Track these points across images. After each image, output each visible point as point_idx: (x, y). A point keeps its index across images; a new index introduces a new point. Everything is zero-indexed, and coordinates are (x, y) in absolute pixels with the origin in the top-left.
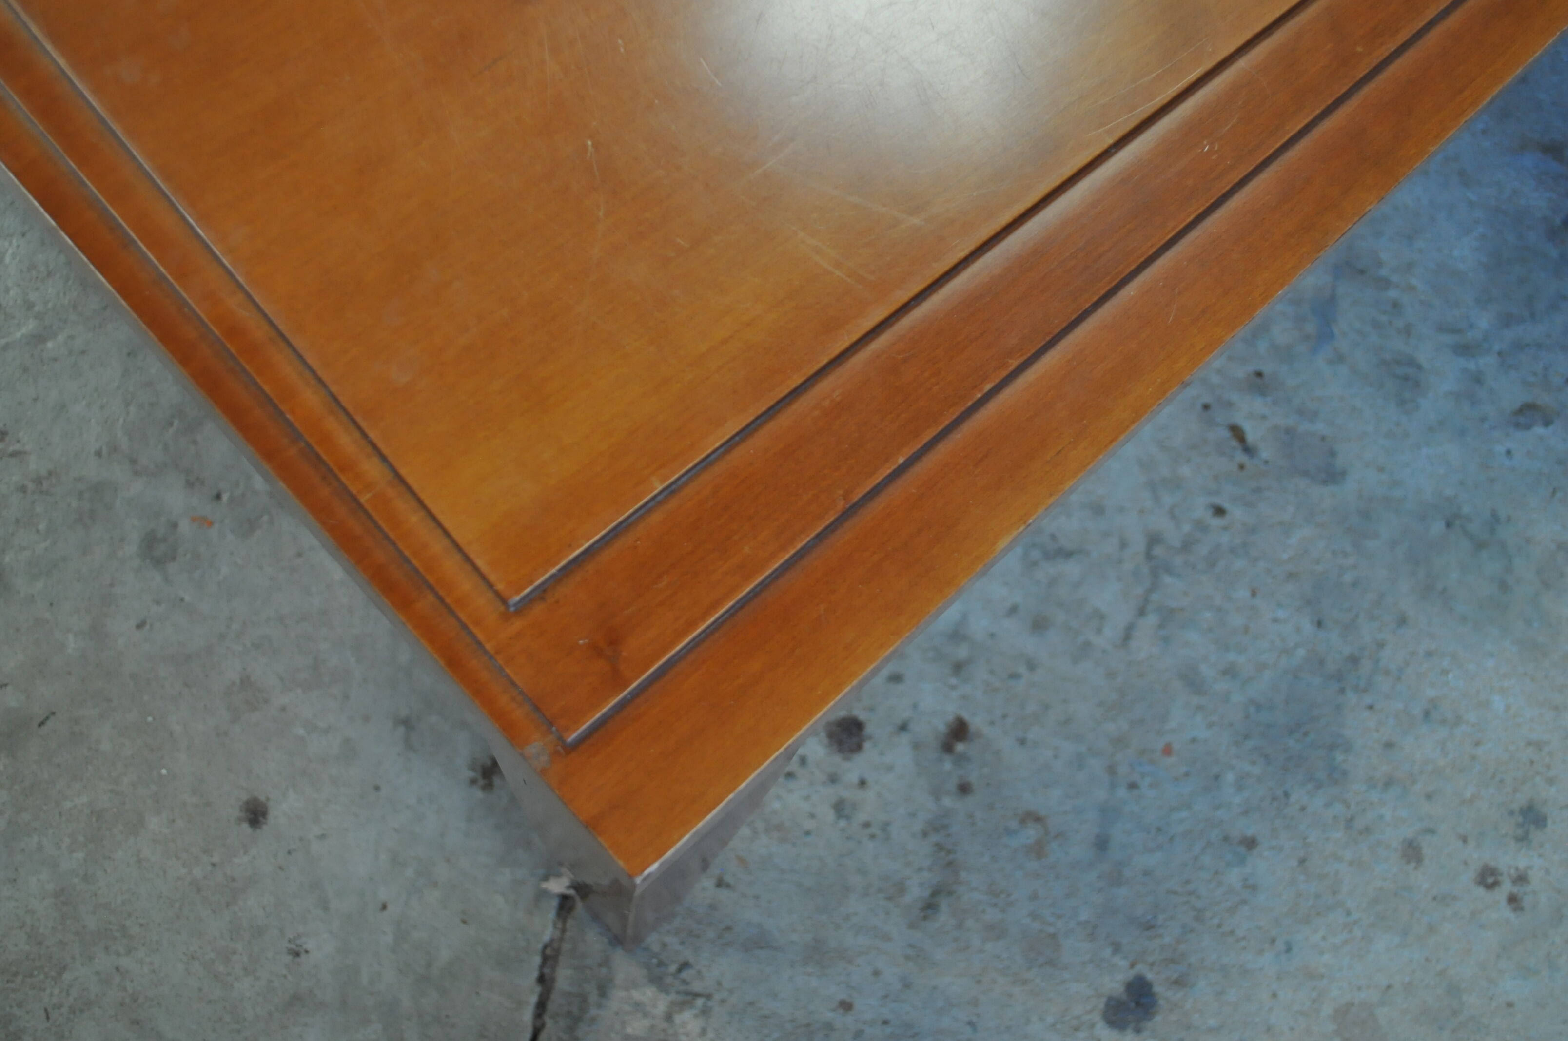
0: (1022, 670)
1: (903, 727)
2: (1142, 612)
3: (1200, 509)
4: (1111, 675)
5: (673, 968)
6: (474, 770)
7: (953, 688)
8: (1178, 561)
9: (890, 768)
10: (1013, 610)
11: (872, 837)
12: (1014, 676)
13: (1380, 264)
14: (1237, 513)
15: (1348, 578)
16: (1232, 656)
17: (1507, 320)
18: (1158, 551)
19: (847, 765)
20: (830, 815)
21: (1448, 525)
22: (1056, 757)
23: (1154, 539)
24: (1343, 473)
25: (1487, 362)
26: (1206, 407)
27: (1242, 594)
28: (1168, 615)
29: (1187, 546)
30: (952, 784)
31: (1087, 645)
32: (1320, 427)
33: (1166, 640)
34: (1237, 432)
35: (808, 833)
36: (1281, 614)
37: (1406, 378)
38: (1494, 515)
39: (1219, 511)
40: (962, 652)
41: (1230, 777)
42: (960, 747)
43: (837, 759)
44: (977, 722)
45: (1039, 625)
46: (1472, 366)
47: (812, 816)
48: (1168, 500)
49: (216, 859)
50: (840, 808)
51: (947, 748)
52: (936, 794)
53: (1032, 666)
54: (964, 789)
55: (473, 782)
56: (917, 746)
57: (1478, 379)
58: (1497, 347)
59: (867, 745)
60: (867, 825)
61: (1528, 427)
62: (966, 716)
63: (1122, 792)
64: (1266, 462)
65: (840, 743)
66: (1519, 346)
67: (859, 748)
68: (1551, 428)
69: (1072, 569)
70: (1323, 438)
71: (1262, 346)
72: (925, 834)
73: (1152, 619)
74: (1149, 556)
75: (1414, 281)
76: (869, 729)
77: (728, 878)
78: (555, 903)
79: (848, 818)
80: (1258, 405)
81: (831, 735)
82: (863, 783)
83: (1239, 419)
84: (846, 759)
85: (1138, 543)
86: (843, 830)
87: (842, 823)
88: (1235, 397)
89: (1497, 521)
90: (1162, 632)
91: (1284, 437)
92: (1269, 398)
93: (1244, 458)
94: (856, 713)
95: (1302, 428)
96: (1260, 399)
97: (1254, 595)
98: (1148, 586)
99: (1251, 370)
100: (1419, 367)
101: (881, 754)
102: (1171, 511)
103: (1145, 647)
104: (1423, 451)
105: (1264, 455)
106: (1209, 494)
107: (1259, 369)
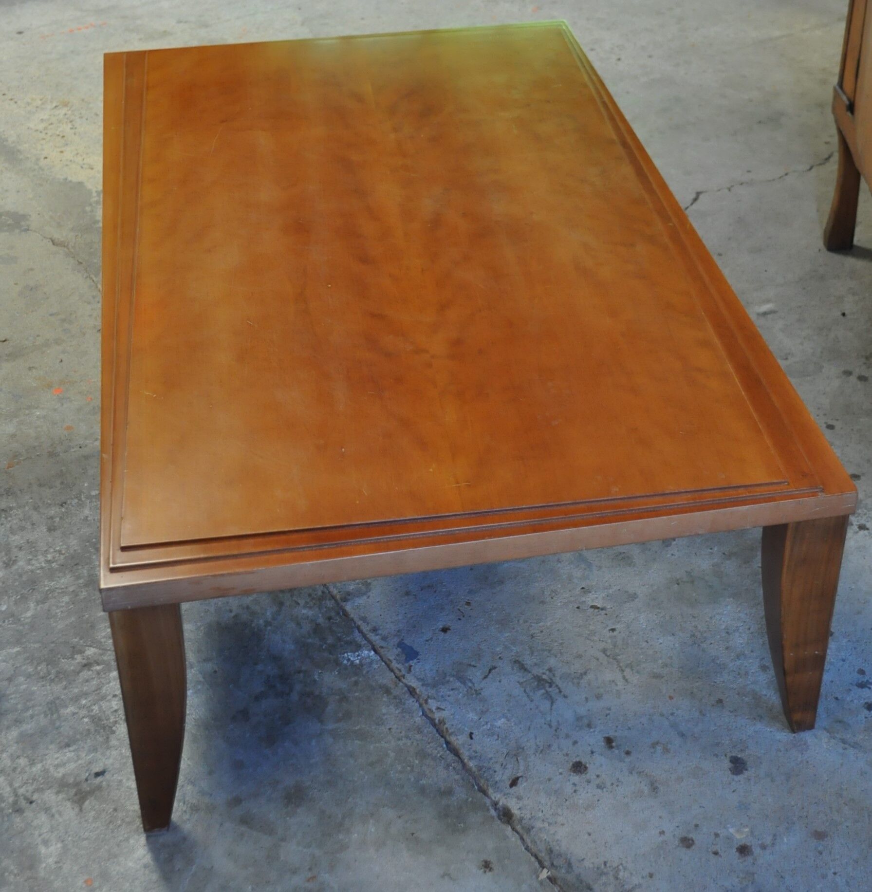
0: (607, 712)
1: (592, 752)
3: (606, 633)
4: (633, 693)
5: (603, 866)
6: (482, 869)
7: (594, 731)
8: (617, 651)
9: (601, 765)
10: (587, 699)
11: (617, 786)
12: (607, 715)
14: (618, 626)
15: (667, 618)
16: (660, 661)
18: (609, 653)
19: (588, 775)
20: (599, 791)
21: (678, 584)
22: (643, 725)
23: (604, 651)
24: (635, 594)
26: (578, 608)
27: (644, 644)
28: (629, 666)
29: (615, 645)
30: (623, 755)
31: (618, 691)
32: (615, 588)
33: (638, 672)
34: (594, 607)
35: (598, 800)
36: (661, 641)
37: (623, 558)
38: (687, 572)
39: (613, 630)
40: (586, 721)
41: (695, 690)
42: (614, 744)
43: (583, 776)
44: (611, 734)
45: (598, 697)
47: (594, 795)
48: (596, 638)
50: (599, 787)
51: (611, 747)
52: (622, 761)
53: (609, 709)
54: (628, 753)
55: (485, 872)
56: (601, 754)
59: (587, 765)
60: (612, 784)
62: (607, 735)
63: (671, 718)
64: (611, 608)
65: (580, 771)
67: (586, 768)
69: (590, 676)
70: (619, 590)
71: (575, 581)
72: (631, 773)
73: (628, 670)
74: (608, 656)
76: (583, 761)
77: (590, 831)
78: (548, 881)
79: (604, 787)
80: (592, 596)
81: (574, 772)
82: (598, 776)
83: (590, 604)
84: (586, 774)
85: (601, 656)
86: (607, 791)
87: (605, 790)
88: (583, 599)
89: (689, 573)
90: (634, 671)
91: (609, 598)
92: (593, 592)
93: (604, 612)
94: (574, 761)
95: (611, 592)
96: (591, 594)
97: (647, 642)
98: (616, 663)
99: (579, 589)
100: (624, 553)
101: (594, 764)
102: (600, 640)
103: (634, 679)
104: (650, 572)
105: (609, 607)
106: (605, 628)
107: (581, 587)
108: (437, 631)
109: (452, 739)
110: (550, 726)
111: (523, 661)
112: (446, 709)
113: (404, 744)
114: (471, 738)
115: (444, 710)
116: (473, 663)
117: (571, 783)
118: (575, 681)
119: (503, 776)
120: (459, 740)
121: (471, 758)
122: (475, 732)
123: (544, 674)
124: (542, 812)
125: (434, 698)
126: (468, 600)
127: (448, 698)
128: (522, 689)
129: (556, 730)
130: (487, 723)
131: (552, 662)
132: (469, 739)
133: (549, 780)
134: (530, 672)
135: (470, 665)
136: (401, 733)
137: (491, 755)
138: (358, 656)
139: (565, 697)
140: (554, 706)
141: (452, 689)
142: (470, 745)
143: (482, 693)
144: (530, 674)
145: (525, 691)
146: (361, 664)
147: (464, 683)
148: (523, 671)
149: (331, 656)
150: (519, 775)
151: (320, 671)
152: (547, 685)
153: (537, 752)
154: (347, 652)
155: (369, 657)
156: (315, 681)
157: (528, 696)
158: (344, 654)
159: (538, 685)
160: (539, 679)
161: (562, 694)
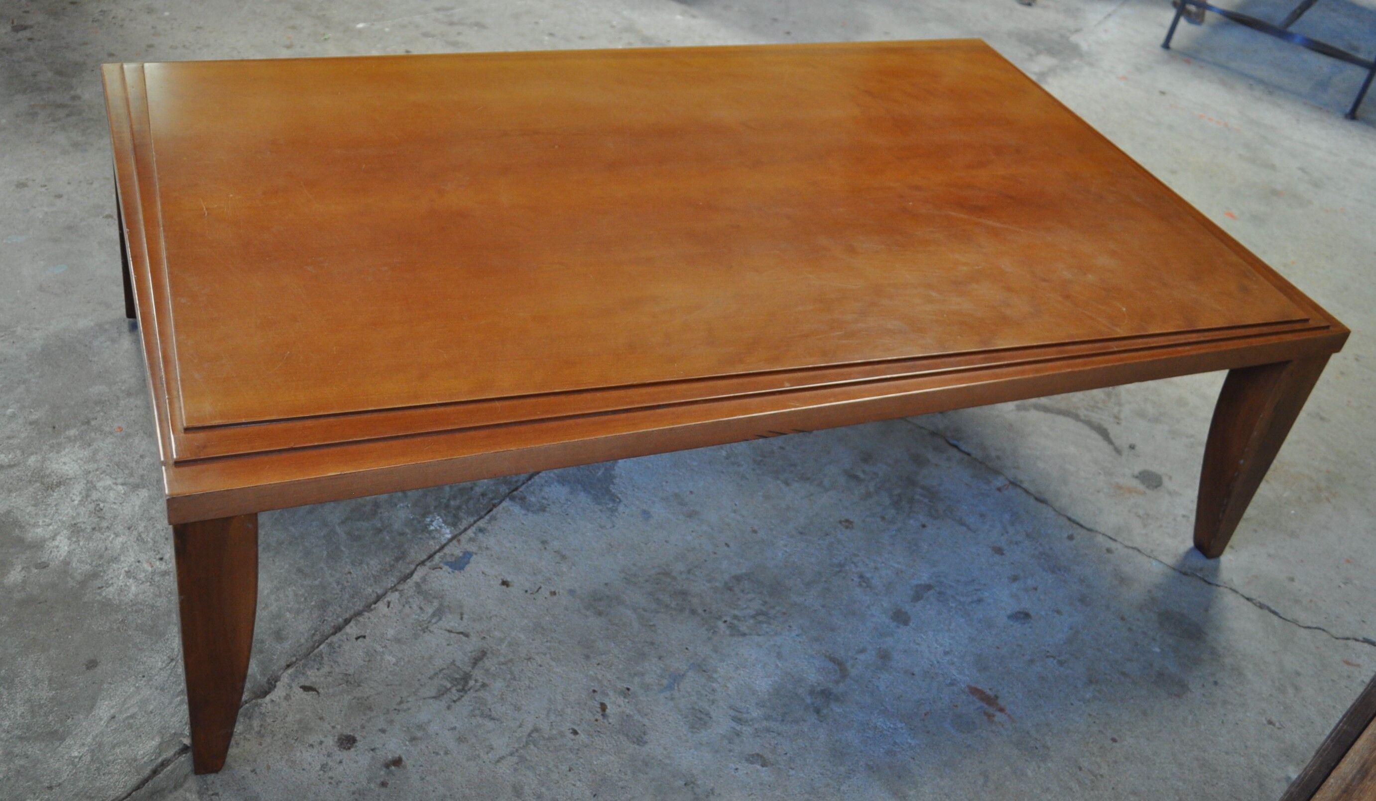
0: (442, 753)
1: (373, 750)
2: (512, 754)
3: (566, 727)
4: (480, 772)
5: (210, 793)
7: (406, 745)
8: (542, 743)
9: (356, 762)
10: (454, 728)
11: (330, 783)
12: (437, 754)
13: (715, 671)
14: (582, 736)
15: (621, 784)
16: (543, 790)
17: (767, 718)
18: (535, 735)
19: (339, 753)
20: (318, 768)
21: (686, 784)
22: (434, 791)
23: (536, 730)
24: (646, 743)
25: (747, 730)
26: (594, 691)
27: (564, 768)
28: (523, 759)
29: (550, 739)
30: (378, 781)
31: (479, 756)
32: (645, 721)
33: (516, 770)
34: (603, 707)
35: (303, 770)
36: (578, 784)
37: (700, 719)
38: (712, 790)
39: (575, 732)
40: (419, 734)
42: (393, 768)
43: (336, 749)
44: (408, 762)
45: (461, 740)
46: (738, 728)
47: (310, 764)
48: (553, 718)
49: (65, 673)
50: (324, 767)
51: (387, 766)
52: (370, 780)
53: (446, 753)
54: (384, 784)
56: (373, 758)
57: (738, 734)
58: (756, 726)
59: (352, 749)
60: (331, 778)
61: (752, 763)
62: (404, 758)
64: (610, 723)
65: (341, 744)
66: (768, 730)
67: (349, 748)
68: (764, 769)
69: (490, 725)
70: (644, 725)
71: (637, 680)
72: (354, 793)
73: (515, 759)
74: (529, 735)
75: (729, 685)
76: (359, 744)
77: (258, 771)
78: (181, 746)
79: (324, 772)
80: (621, 700)
81: (340, 739)
82: (341, 762)
83: (607, 702)
84: (340, 750)
85: (529, 727)
86: (319, 775)
87: (321, 773)
88: (611, 693)
89: (713, 793)
90: (516, 766)
91: (625, 718)
92: (627, 700)
93: (600, 718)
94: (356, 736)
95: (636, 718)
96: (622, 699)
97: (570, 770)
98: (521, 746)
99: (625, 686)
100: (711, 718)
101: (356, 755)
102: (552, 723)
103: (504, 769)
104: (692, 751)
105: (610, 721)
106: (574, 723)
107: (629, 687)
108: (500, 578)
109: (352, 623)
110: (401, 702)
111: (488, 658)
112: (390, 608)
113: (333, 588)
114: (357, 639)
115: (388, 607)
116: (465, 616)
117: (323, 739)
118: (477, 712)
119: (313, 676)
120: (351, 630)
121: (330, 645)
122: (367, 640)
123: (476, 681)
124: (274, 722)
125: (401, 596)
126: (559, 592)
127: (407, 607)
128: (445, 666)
129: (395, 709)
130: (385, 647)
131: (498, 685)
132: (355, 636)
133: (321, 718)
134: (473, 668)
135: (462, 614)
136: (347, 582)
137: (340, 660)
138: (441, 527)
139: (449, 708)
140: (431, 701)
141: (421, 608)
142: (347, 639)
143: (426, 634)
144: (470, 668)
145: (443, 669)
146: (430, 532)
147: (434, 615)
148: (473, 661)
149: (433, 507)
150: (321, 690)
151: (409, 505)
152: (460, 687)
153: (358, 699)
154: (441, 517)
155: (443, 535)
156: (396, 505)
157: (436, 674)
158: (438, 515)
159: (456, 679)
160: (466, 677)
161: (453, 704)
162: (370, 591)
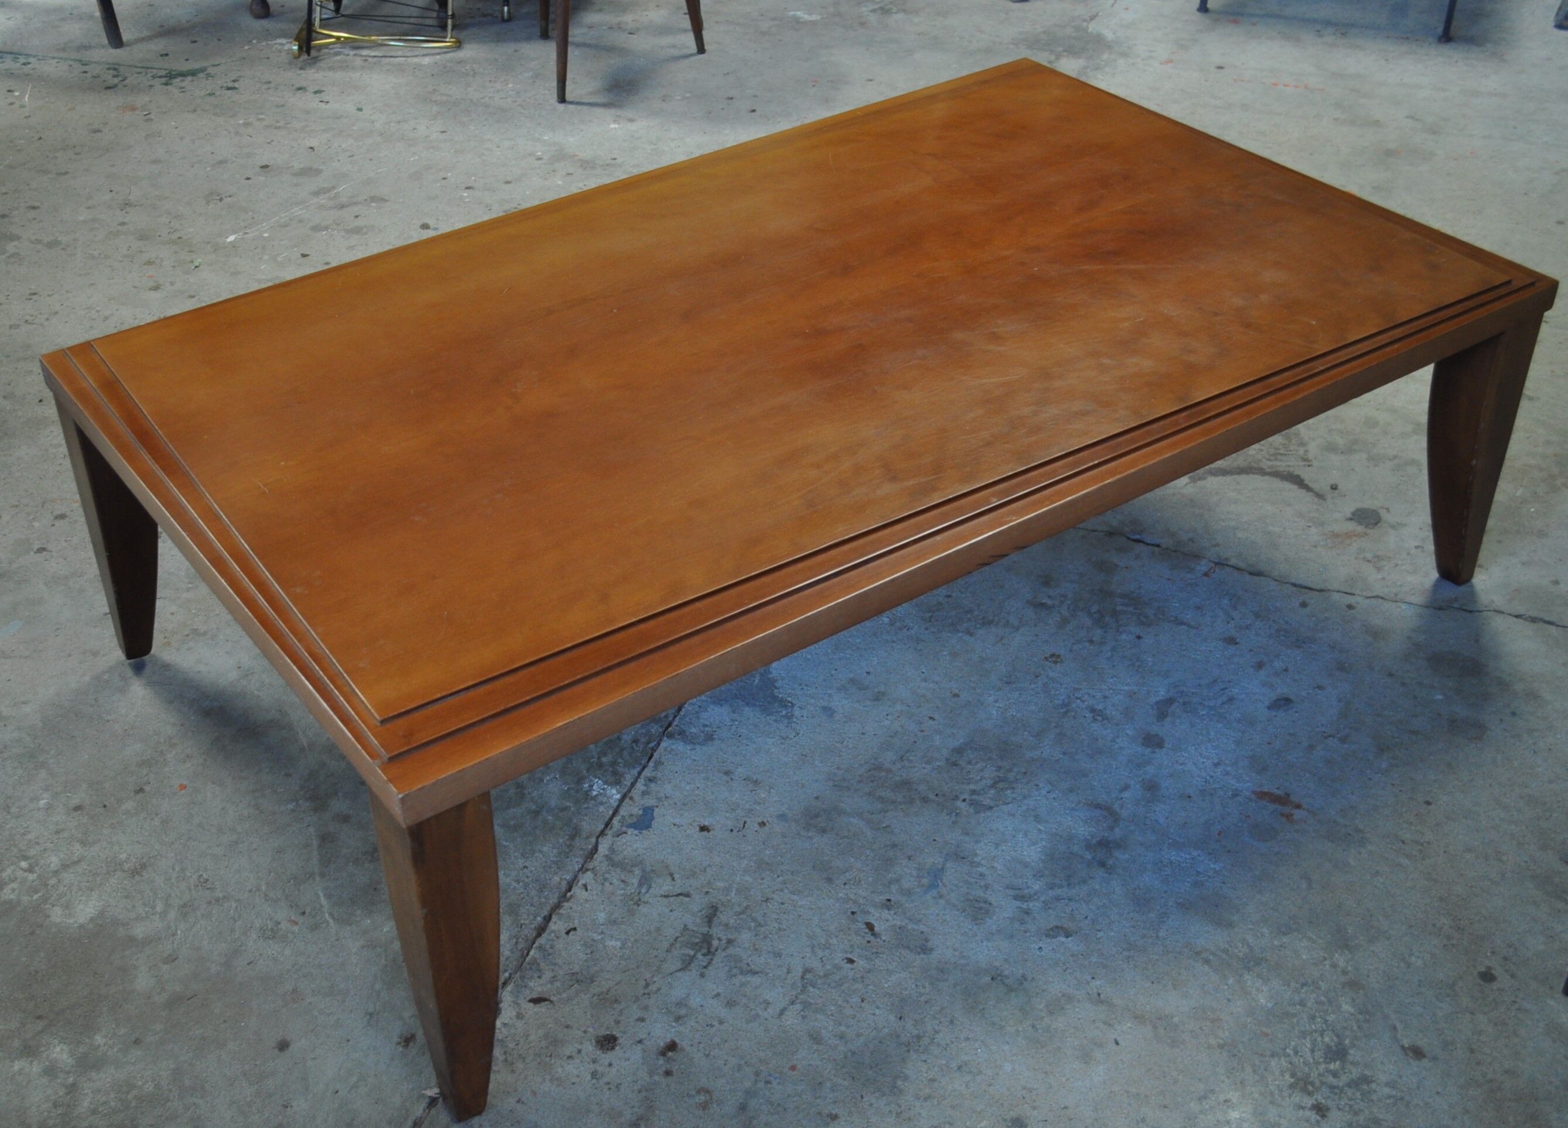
0: (716, 1023)
1: (640, 1042)
2: (793, 1003)
3: (839, 958)
4: (767, 1030)
6: (401, 1038)
7: (674, 1027)
8: (819, 982)
9: (627, 1059)
10: (718, 995)
11: (610, 1089)
12: (712, 1026)
13: (976, 855)
14: (861, 963)
15: (923, 999)
16: (843, 1028)
17: (1052, 886)
18: (808, 976)
19: (604, 1056)
20: (589, 1077)
21: (993, 979)
22: (725, 1064)
23: (807, 971)
24: (932, 950)
25: (1034, 905)
26: (853, 913)
27: (856, 1000)
28: (806, 1005)
29: (827, 975)
30: (661, 1071)
31: (757, 1015)
32: (922, 927)
33: (804, 1017)
34: (870, 927)
35: (573, 1084)
36: (877, 1012)
37: (981, 908)
38: (1024, 977)
39: (851, 961)
40: (683, 1012)
41: (828, 1084)
42: (670, 1054)
43: (599, 1052)
44: (683, 1043)
45: (730, 1004)
46: (1025, 906)
47: (578, 1076)
48: (820, 953)
49: (258, 1063)
50: (594, 1075)
51: (663, 1053)
52: (651, 1074)
53: (721, 1022)
54: (668, 1073)
55: (398, 1043)
56: (644, 1051)
57: (1027, 912)
58: (1043, 899)
59: (617, 1048)
60: (608, 1083)
61: (1056, 937)
62: (677, 1041)
63: (761, 1085)
64: (884, 941)
65: (603, 1046)
66: (1058, 899)
67: (613, 1048)
68: (1070, 939)
69: (756, 980)
70: (922, 932)
71: (894, 888)
72: (640, 1091)
73: (798, 1007)
74: (803, 978)
75: (995, 865)
76: (620, 1041)
77: (523, 1099)
78: (427, 1100)
79: (597, 1079)
80: (886, 914)
81: (598, 1042)
82: (610, 1065)
83: (872, 920)
84: (603, 1053)
85: (798, 971)
86: (594, 1084)
87: (594, 1081)
88: (872, 910)
89: (1026, 980)
90: (802, 1013)
91: (898, 930)
92: (893, 912)
93: (872, 938)
94: (614, 1033)
95: (910, 927)
96: (887, 912)
97: (863, 1001)
98: (799, 991)
99: (885, 898)
100: (990, 904)
101: (624, 1052)
102: (821, 958)
103: (791, 1019)
104: (985, 943)
105: (884, 938)
106: (846, 952)
107: (888, 898)
108: (696, 824)
109: (554, 918)
110: (647, 985)
111: (721, 912)
112: (589, 891)
113: (515, 888)
114: (568, 933)
115: (587, 890)
116: (676, 876)
117: (580, 1047)
118: (735, 971)
119: (537, 986)
120: (557, 925)
121: (540, 948)
122: (579, 932)
123: (720, 939)
124: (517, 1045)
125: (596, 875)
126: (768, 821)
127: (607, 884)
128: (678, 934)
129: (644, 994)
130: (602, 933)
131: (745, 937)
132: (565, 931)
133: (567, 1027)
134: (710, 927)
135: (671, 875)
136: (527, 877)
137: (560, 961)
138: (604, 789)
139: (702, 975)
140: (679, 974)
141: (623, 881)
142: (557, 937)
143: (641, 907)
144: (707, 929)
145: (677, 938)
146: (595, 798)
147: (640, 885)
148: (706, 920)
149: (585, 772)
150: (552, 998)
151: (557, 776)
152: (704, 951)
153: (599, 996)
154: (599, 779)
155: (611, 797)
156: (542, 780)
157: (672, 945)
158: (596, 778)
159: (697, 944)
160: (707, 939)
161: (705, 970)
162: (558, 879)
